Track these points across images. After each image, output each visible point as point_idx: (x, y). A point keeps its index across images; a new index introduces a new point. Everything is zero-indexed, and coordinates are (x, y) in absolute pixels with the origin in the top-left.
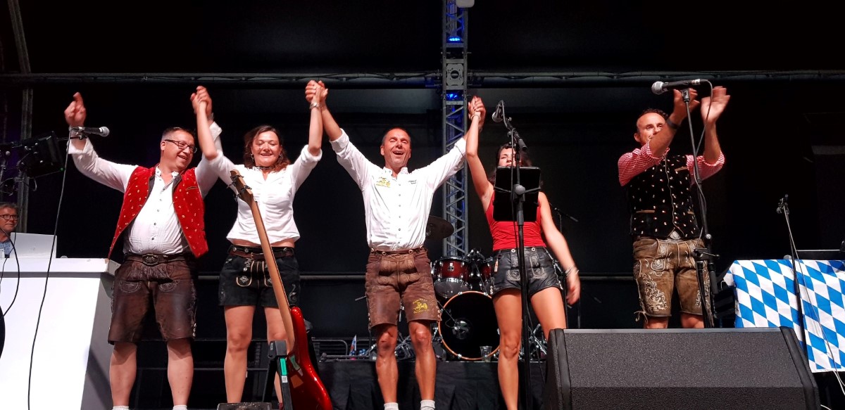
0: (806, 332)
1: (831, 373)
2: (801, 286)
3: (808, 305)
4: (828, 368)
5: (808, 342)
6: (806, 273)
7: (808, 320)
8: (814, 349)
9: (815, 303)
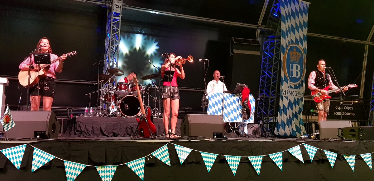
0: (224, 112)
1: (228, 123)
2: (224, 100)
3: (225, 105)
4: (227, 121)
5: (224, 115)
6: (226, 97)
7: (225, 109)
8: (225, 117)
9: (227, 105)
